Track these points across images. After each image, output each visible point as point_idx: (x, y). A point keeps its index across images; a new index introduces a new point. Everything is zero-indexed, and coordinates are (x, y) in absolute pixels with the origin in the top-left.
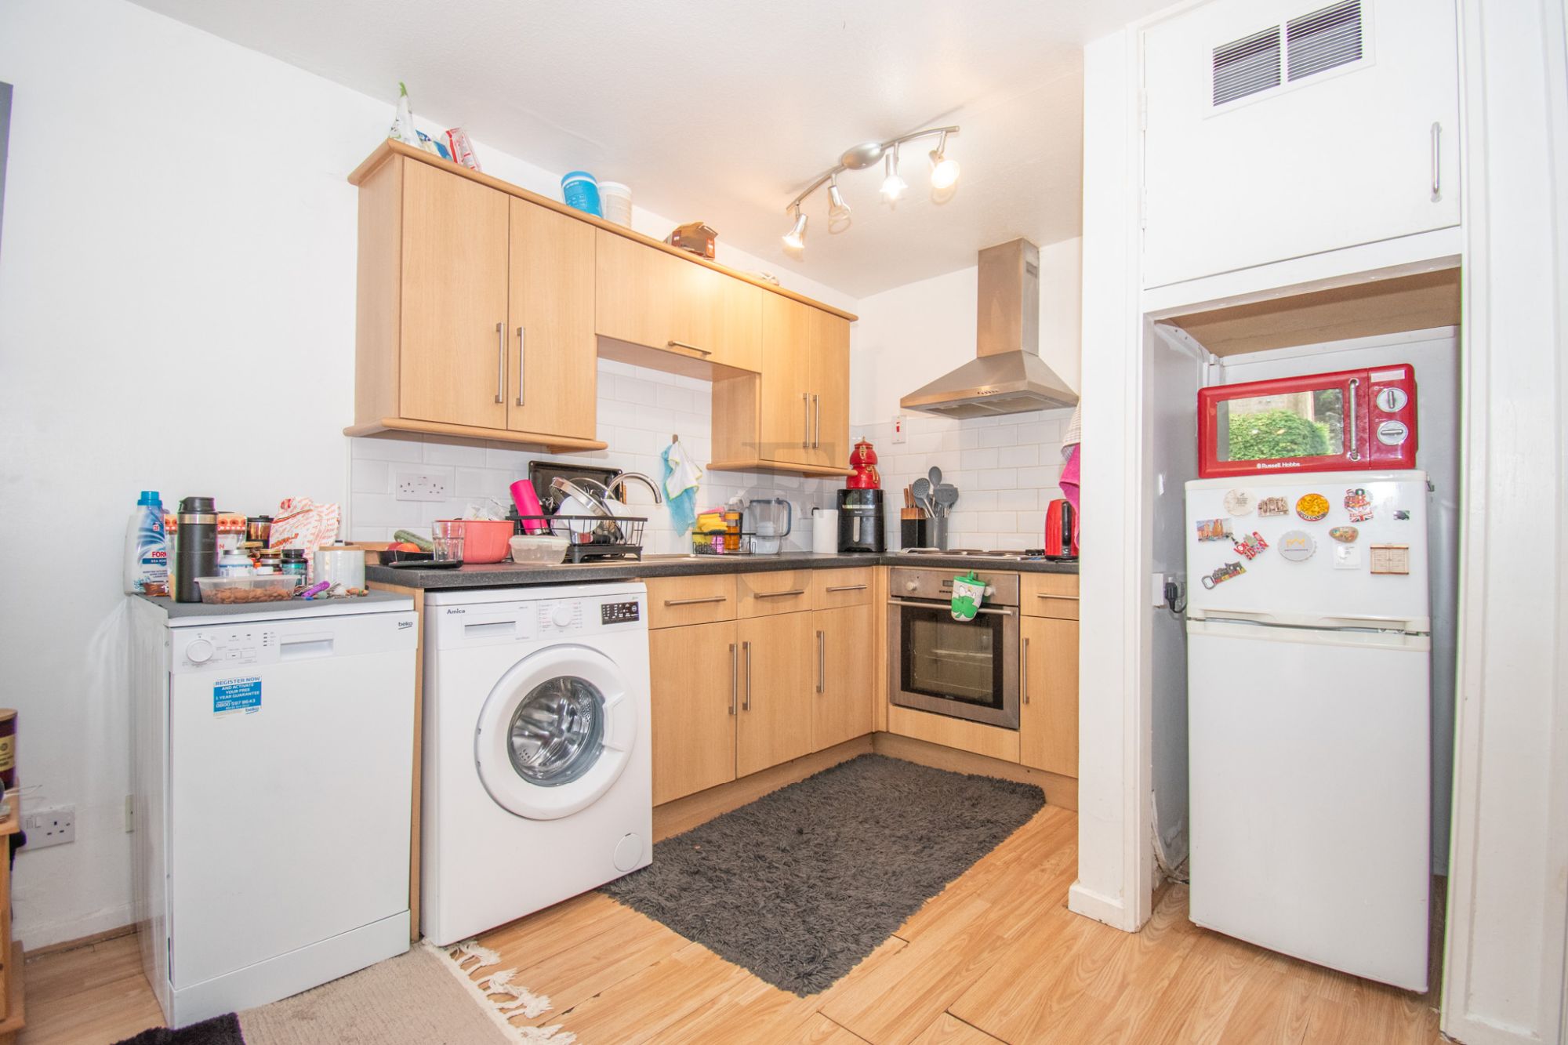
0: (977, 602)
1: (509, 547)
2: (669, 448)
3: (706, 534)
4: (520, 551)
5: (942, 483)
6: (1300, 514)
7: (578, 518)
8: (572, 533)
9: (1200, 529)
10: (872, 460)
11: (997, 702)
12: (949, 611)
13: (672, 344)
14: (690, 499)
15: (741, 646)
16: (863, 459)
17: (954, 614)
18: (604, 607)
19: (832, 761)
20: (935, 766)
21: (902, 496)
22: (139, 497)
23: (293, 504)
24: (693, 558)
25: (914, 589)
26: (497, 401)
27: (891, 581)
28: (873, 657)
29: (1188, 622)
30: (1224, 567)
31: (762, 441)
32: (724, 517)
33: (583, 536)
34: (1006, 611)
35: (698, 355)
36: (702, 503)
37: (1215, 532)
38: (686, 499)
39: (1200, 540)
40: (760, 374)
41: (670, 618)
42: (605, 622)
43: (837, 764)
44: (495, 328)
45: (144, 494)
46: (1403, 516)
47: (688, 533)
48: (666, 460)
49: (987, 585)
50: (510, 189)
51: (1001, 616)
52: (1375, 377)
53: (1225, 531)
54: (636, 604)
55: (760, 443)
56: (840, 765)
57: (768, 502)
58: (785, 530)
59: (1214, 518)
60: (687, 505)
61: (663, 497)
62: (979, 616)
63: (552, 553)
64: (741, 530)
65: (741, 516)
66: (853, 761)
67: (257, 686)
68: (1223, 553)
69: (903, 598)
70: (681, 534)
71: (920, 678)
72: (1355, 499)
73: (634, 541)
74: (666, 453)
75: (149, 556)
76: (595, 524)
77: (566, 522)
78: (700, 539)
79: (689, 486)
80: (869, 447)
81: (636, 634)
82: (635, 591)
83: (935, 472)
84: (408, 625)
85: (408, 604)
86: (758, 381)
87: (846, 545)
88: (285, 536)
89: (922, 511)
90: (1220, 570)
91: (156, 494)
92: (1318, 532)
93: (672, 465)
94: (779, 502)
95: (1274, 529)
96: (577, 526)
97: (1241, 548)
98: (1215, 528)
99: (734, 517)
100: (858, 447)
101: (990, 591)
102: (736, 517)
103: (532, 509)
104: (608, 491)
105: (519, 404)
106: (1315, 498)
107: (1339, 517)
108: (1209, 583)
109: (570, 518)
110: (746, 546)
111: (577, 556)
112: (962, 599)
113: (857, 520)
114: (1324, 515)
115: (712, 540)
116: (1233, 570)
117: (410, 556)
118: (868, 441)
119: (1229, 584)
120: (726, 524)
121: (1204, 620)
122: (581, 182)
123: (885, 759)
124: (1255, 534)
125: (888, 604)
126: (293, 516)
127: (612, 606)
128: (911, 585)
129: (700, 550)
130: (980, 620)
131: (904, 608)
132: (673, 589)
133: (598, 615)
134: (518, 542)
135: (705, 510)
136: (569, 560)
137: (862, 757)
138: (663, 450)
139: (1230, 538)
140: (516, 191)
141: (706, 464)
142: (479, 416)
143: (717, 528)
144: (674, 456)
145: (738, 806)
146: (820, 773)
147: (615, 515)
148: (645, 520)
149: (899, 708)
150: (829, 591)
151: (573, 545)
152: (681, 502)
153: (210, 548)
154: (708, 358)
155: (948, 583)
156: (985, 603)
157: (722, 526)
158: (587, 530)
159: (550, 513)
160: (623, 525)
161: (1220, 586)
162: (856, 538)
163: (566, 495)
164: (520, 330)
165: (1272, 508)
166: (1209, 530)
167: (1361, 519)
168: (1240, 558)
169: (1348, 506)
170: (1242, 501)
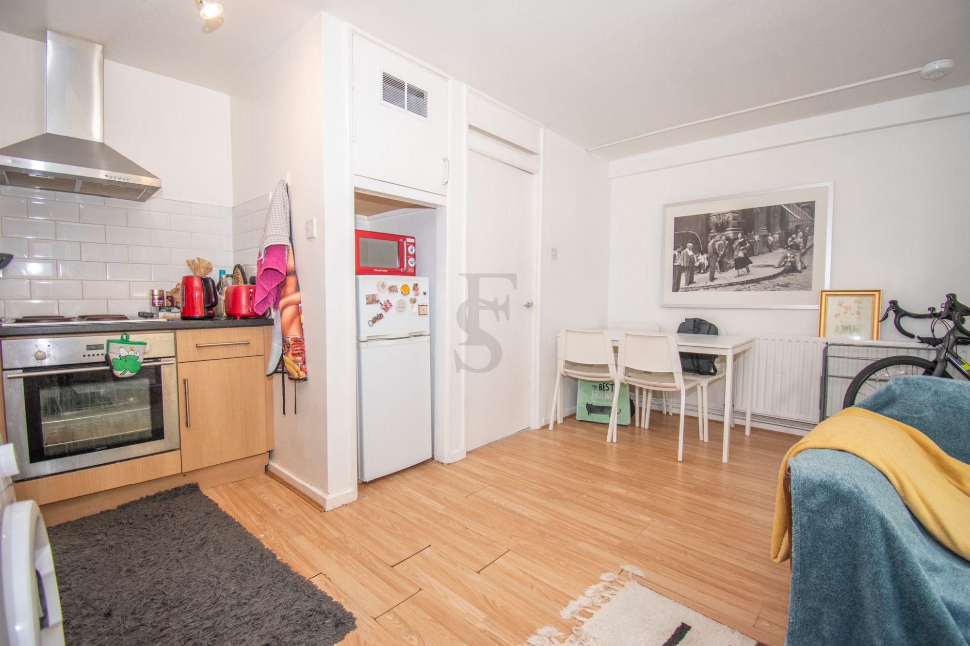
0: (138, 359)
6: (402, 293)
9: (367, 299)
11: (156, 435)
17: (117, 373)
30: (376, 316)
34: (165, 362)
37: (373, 300)
39: (367, 304)
46: (425, 293)
52: (408, 240)
53: (376, 299)
59: (372, 294)
68: (376, 309)
72: (416, 286)
90: (375, 317)
92: (407, 299)
95: (395, 298)
97: (384, 307)
98: (373, 298)
106: (405, 286)
107: (412, 294)
108: (371, 324)
112: (122, 358)
114: (408, 293)
116: (380, 317)
119: (379, 322)
121: (366, 341)
124: (388, 301)
139: (379, 303)
161: (375, 325)
165: (392, 289)
166: (371, 298)
167: (417, 295)
168: (383, 312)
169: (414, 289)
170: (383, 286)
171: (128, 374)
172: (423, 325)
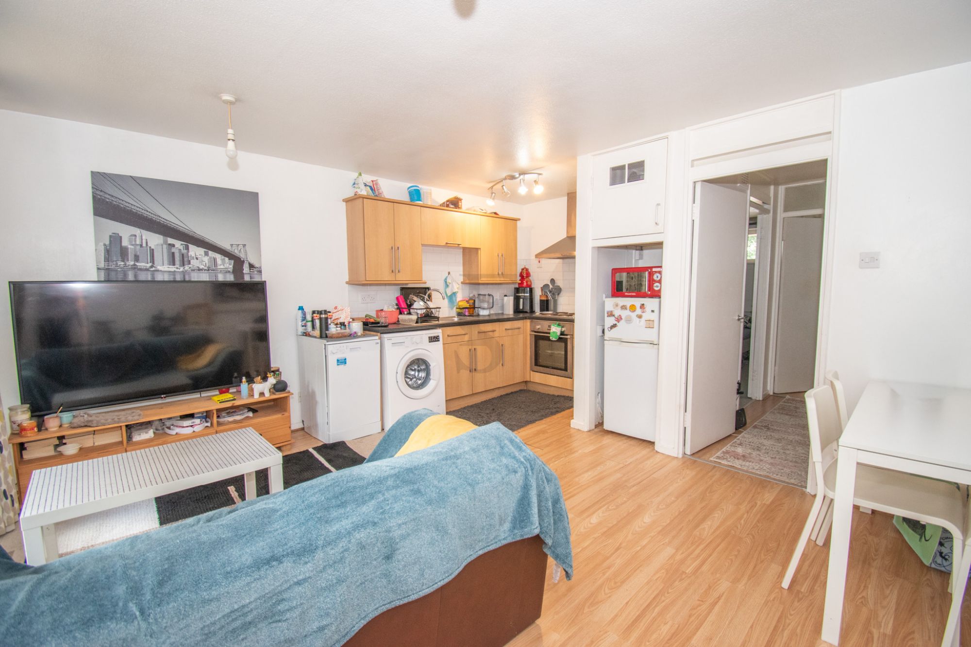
0: (559, 333)
1: (398, 318)
2: (447, 277)
3: (461, 309)
4: (402, 320)
5: (555, 285)
6: (630, 310)
7: (419, 309)
8: (417, 314)
9: (608, 313)
10: (528, 275)
11: (566, 369)
12: (549, 337)
13: (447, 243)
14: (455, 296)
15: (473, 349)
16: (525, 275)
17: (551, 338)
18: (429, 337)
19: (509, 390)
20: (547, 393)
21: (540, 290)
22: (298, 308)
23: (338, 308)
24: (456, 319)
25: (539, 329)
26: (393, 272)
27: (531, 326)
28: (525, 354)
29: (605, 341)
30: (613, 324)
31: (482, 273)
32: (468, 302)
33: (421, 314)
34: (568, 337)
35: (457, 245)
36: (459, 297)
37: (611, 314)
38: (453, 296)
39: (607, 316)
40: (480, 249)
41: (450, 340)
42: (430, 342)
43: (511, 392)
44: (391, 248)
45: (299, 307)
46: (653, 311)
47: (455, 308)
48: (446, 282)
49: (563, 327)
50: (394, 201)
51: (567, 338)
52: (654, 270)
53: (613, 314)
54: (438, 336)
55: (481, 275)
56: (512, 393)
57: (485, 295)
58: (491, 306)
59: (611, 310)
60: (454, 298)
61: (446, 297)
62: (560, 338)
63: (411, 320)
64: (474, 306)
65: (474, 301)
66: (517, 392)
67: (345, 359)
68: (613, 321)
69: (535, 332)
70: (452, 308)
71: (541, 361)
72: (642, 306)
73: (437, 315)
74: (446, 279)
75: (303, 325)
76: (424, 311)
77: (416, 310)
78: (458, 310)
79: (454, 291)
80: (527, 270)
81: (439, 345)
82: (438, 332)
83: (553, 281)
84: (378, 343)
85: (377, 338)
86: (479, 251)
87: (517, 310)
88: (338, 317)
89: (547, 296)
91: (302, 307)
92: (634, 315)
93: (448, 284)
94: (489, 295)
95: (625, 314)
96: (420, 312)
97: (617, 319)
99: (472, 302)
100: (523, 269)
101: (563, 329)
102: (473, 301)
103: (403, 305)
104: (426, 297)
105: (399, 272)
106: (633, 305)
107: (639, 311)
108: (609, 329)
109: (417, 309)
110: (477, 312)
111: (419, 321)
112: (554, 332)
113: (521, 300)
114: (635, 311)
115: (463, 311)
116: (615, 326)
117: (373, 323)
118: (527, 267)
119: (614, 329)
120: (468, 304)
121: (609, 340)
122: (415, 190)
123: (529, 391)
124: (620, 315)
125: (530, 334)
126: (338, 311)
127: (431, 337)
128: (538, 327)
129: (459, 314)
130: (560, 339)
131: (535, 335)
132: (450, 330)
133: (428, 340)
134: (401, 317)
135: (461, 299)
136: (417, 322)
137: (521, 390)
138: (445, 278)
139: (614, 316)
140: (396, 201)
141: (460, 281)
142: (387, 277)
143: (465, 306)
144: (449, 281)
145: (474, 403)
146: (504, 395)
147: (431, 307)
148: (440, 308)
149: (534, 373)
150: (506, 329)
151: (418, 318)
152: (452, 297)
153: (327, 323)
154: (460, 246)
155: (550, 326)
156: (562, 333)
157: (468, 306)
158: (422, 313)
159: (410, 306)
160: (433, 311)
161: (612, 330)
162: (521, 307)
163: (415, 301)
164: (398, 248)
165: (624, 307)
166: (609, 313)
167: (643, 312)
168: (616, 322)
169: (641, 308)
170: (617, 305)
171: (554, 339)
172: (651, 335)
